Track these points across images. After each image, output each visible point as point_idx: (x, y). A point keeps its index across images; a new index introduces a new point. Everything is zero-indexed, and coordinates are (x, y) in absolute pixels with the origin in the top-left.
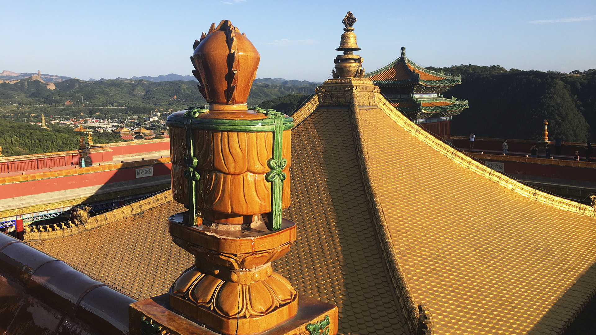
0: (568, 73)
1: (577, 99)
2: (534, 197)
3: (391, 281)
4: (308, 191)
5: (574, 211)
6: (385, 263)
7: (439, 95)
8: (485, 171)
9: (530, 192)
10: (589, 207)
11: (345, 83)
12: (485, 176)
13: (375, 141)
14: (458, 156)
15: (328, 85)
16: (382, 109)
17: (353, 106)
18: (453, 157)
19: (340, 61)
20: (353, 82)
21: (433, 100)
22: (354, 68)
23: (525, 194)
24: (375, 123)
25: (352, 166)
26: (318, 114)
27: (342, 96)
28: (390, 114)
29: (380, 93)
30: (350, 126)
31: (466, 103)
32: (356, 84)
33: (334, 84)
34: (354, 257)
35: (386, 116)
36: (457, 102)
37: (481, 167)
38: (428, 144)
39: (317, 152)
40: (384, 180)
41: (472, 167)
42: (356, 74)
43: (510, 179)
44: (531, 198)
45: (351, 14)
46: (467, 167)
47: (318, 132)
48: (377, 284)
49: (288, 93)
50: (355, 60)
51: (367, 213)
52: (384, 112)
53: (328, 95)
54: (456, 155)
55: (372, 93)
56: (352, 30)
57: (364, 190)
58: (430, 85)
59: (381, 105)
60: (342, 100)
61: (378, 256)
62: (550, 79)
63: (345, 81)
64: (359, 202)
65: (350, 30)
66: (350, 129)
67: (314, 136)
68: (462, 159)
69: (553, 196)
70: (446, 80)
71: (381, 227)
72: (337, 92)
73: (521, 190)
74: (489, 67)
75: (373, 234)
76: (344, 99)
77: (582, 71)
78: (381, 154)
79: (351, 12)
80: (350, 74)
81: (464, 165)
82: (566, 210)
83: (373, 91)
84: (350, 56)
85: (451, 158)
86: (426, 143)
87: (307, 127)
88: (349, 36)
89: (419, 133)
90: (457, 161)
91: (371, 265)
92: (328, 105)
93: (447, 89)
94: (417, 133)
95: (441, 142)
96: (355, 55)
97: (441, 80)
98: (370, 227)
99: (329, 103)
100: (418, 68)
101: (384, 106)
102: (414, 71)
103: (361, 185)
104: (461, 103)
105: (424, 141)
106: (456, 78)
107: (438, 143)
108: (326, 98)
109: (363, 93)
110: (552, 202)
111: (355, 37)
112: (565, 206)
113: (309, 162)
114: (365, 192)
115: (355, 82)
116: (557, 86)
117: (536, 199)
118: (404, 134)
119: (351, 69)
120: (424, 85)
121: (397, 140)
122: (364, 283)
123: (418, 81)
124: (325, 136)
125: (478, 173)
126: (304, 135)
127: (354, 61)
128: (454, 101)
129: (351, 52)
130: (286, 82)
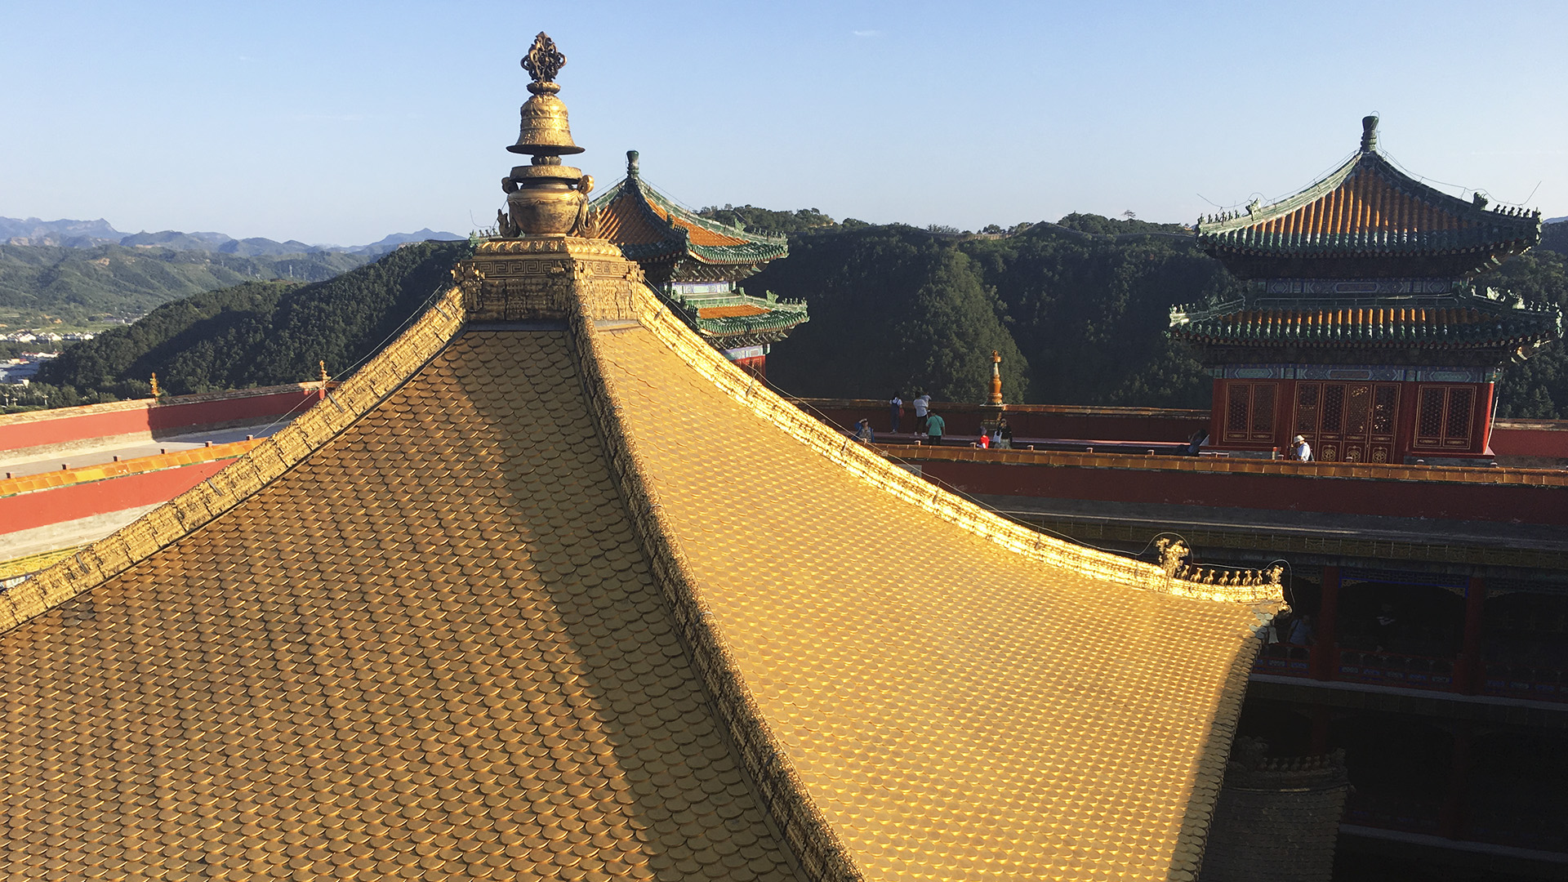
0: (975, 232)
1: (997, 296)
2: (1036, 552)
3: (784, 833)
4: (471, 586)
5: (1123, 581)
6: (755, 782)
7: (734, 288)
8: (922, 492)
9: (1027, 541)
10: (1156, 567)
11: (548, 251)
12: (924, 507)
13: (651, 423)
14: (857, 457)
15: (493, 258)
16: (654, 330)
17: (580, 320)
18: (845, 458)
19: (520, 185)
20: (570, 248)
21: (721, 302)
22: (569, 207)
23: (1017, 547)
24: (639, 369)
25: (601, 500)
26: (465, 348)
27: (540, 291)
28: (674, 345)
29: (645, 283)
30: (574, 381)
31: (802, 307)
32: (581, 257)
33: (510, 254)
34: (656, 774)
35: (666, 349)
36: (781, 307)
37: (912, 482)
38: (780, 426)
39: (479, 462)
40: (697, 538)
41: (891, 483)
42: (575, 226)
43: (982, 511)
44: (1031, 555)
45: (547, 42)
46: (879, 485)
47: (474, 401)
48: (743, 846)
49: (240, 277)
50: (569, 182)
51: (672, 638)
52: (659, 336)
53: (494, 289)
54: (850, 453)
55: (625, 282)
56: (555, 91)
57: (650, 571)
58: (715, 259)
59: (650, 316)
60: (542, 304)
61: (728, 763)
62: (936, 245)
63: (547, 246)
64: (642, 608)
65: (548, 89)
66: (578, 390)
67: (462, 414)
68: (867, 463)
69: (1077, 548)
70: (749, 245)
71: (727, 678)
72: (525, 278)
73: (1006, 538)
74: (795, 213)
75: (702, 700)
76: (547, 300)
77: (1005, 226)
78: (673, 460)
79: (548, 35)
80: (557, 225)
81: (873, 479)
82: (1107, 579)
83: (625, 277)
84: (555, 171)
85: (839, 462)
86: (776, 423)
87: (435, 388)
88: (546, 108)
89: (755, 394)
90: (854, 469)
91: (713, 793)
92: (497, 319)
93: (753, 272)
94: (750, 397)
95: (812, 420)
96: (566, 167)
97: (738, 247)
98: (689, 680)
99: (498, 313)
100: (676, 210)
101: (658, 321)
102: (670, 222)
103: (638, 557)
104: (788, 308)
105: (768, 417)
106: (774, 241)
107: (806, 422)
108: (488, 299)
109: (600, 282)
110: (1076, 563)
111: (565, 113)
112: (1103, 569)
113: (460, 495)
114: (653, 575)
115: (577, 249)
116: (953, 263)
117: (1041, 559)
118: (718, 400)
119: (560, 209)
120: (699, 258)
121: (705, 418)
122: (704, 849)
123: (684, 249)
124: (499, 412)
125: (906, 499)
126: (429, 413)
127: (566, 187)
128: (771, 302)
129: (555, 159)
130: (233, 244)
